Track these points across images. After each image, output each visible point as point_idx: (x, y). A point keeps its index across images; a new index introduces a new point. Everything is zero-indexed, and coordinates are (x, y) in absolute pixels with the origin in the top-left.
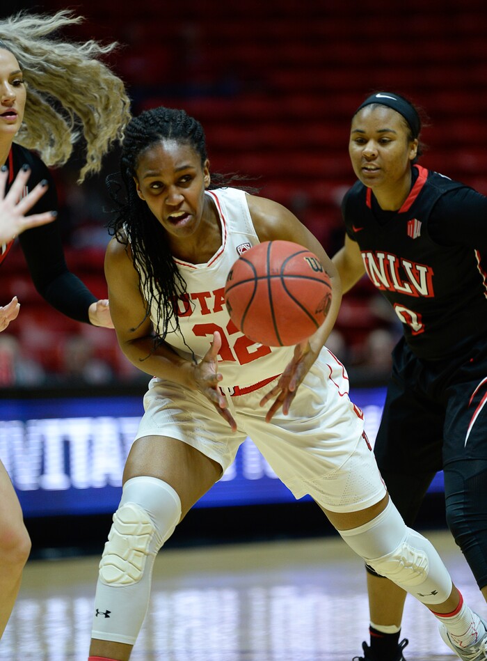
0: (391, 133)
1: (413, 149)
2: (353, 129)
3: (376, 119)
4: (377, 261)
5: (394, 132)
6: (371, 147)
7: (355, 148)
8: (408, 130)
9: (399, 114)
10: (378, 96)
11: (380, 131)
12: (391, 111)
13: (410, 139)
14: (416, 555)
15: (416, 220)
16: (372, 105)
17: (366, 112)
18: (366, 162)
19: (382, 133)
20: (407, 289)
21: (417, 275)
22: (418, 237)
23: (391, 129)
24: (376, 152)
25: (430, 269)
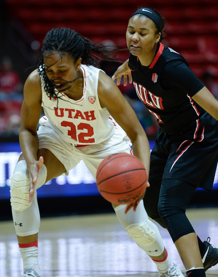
0: (147, 31)
1: (158, 38)
2: (128, 26)
3: (140, 23)
4: (139, 88)
5: (148, 30)
6: (135, 36)
7: (128, 35)
8: (156, 29)
9: (152, 21)
10: (143, 10)
11: (141, 29)
12: (148, 19)
13: (156, 33)
14: (151, 231)
15: (156, 74)
16: (139, 14)
17: (136, 17)
18: (133, 43)
19: (142, 30)
20: (151, 104)
21: (155, 99)
22: (156, 82)
23: (147, 28)
24: (138, 39)
25: (161, 98)
